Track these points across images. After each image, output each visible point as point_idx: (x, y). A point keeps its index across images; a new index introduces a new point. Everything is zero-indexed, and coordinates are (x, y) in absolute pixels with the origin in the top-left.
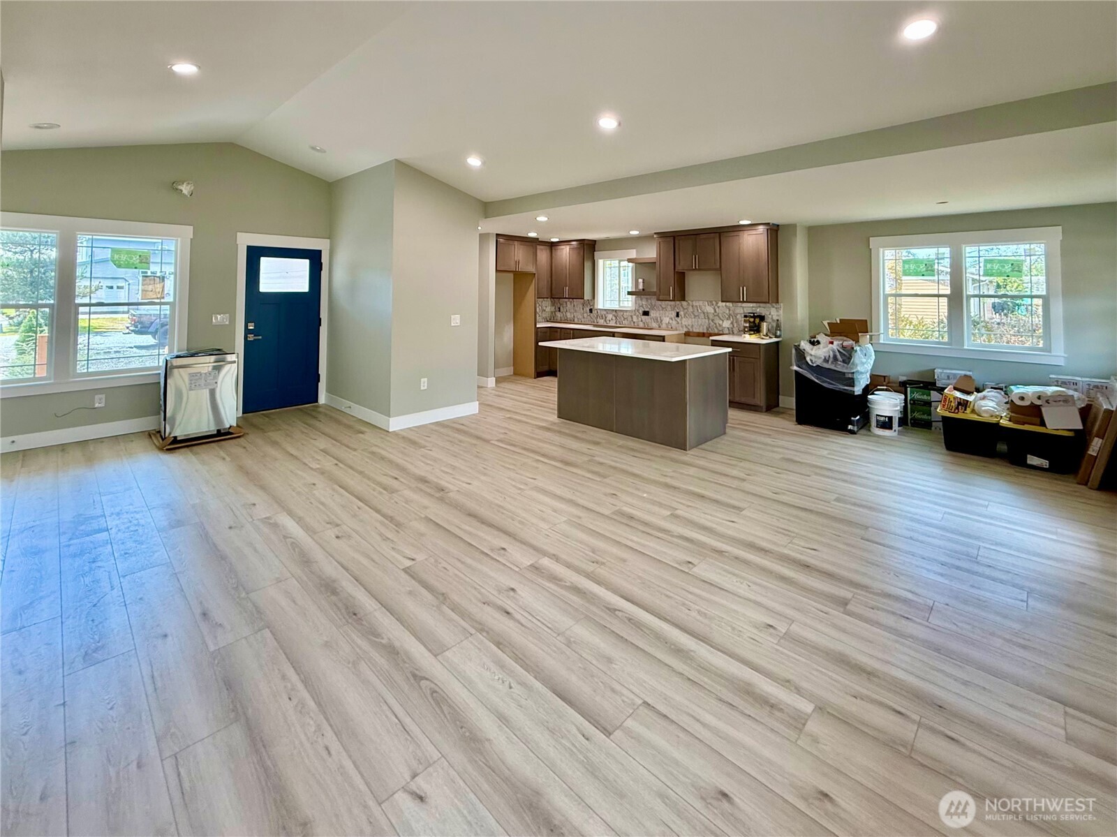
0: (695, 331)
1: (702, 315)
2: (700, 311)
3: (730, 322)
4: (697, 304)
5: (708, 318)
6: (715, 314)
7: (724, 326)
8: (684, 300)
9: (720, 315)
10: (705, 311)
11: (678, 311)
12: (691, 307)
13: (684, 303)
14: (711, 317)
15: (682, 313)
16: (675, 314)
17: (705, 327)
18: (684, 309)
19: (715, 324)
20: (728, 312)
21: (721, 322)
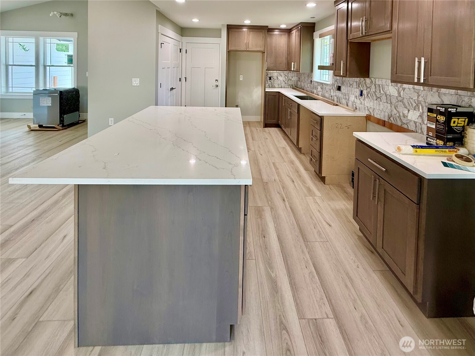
0: (376, 116)
1: (384, 97)
2: (382, 92)
3: (418, 114)
4: (380, 83)
5: (391, 103)
6: (399, 98)
7: (409, 118)
8: (368, 77)
9: (405, 101)
10: (388, 93)
11: (362, 89)
12: (373, 87)
13: (368, 80)
14: (394, 101)
15: (365, 92)
16: (358, 93)
17: (387, 114)
18: (367, 88)
19: (399, 112)
20: (416, 98)
21: (406, 112)
